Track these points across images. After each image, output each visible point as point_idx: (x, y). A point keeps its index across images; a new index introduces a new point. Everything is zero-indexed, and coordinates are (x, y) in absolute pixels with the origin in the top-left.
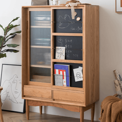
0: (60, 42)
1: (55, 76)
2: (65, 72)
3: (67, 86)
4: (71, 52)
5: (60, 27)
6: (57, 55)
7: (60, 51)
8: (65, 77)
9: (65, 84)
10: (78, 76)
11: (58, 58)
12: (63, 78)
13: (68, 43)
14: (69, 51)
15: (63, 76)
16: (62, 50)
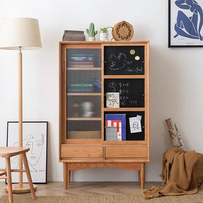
0: (113, 86)
1: (106, 129)
2: (120, 124)
3: (123, 140)
4: (127, 98)
5: (112, 68)
6: (108, 103)
7: (112, 98)
8: (120, 130)
9: (120, 138)
10: (135, 126)
11: (111, 107)
12: (118, 131)
13: (123, 88)
14: (125, 98)
15: (118, 128)
16: (116, 96)
